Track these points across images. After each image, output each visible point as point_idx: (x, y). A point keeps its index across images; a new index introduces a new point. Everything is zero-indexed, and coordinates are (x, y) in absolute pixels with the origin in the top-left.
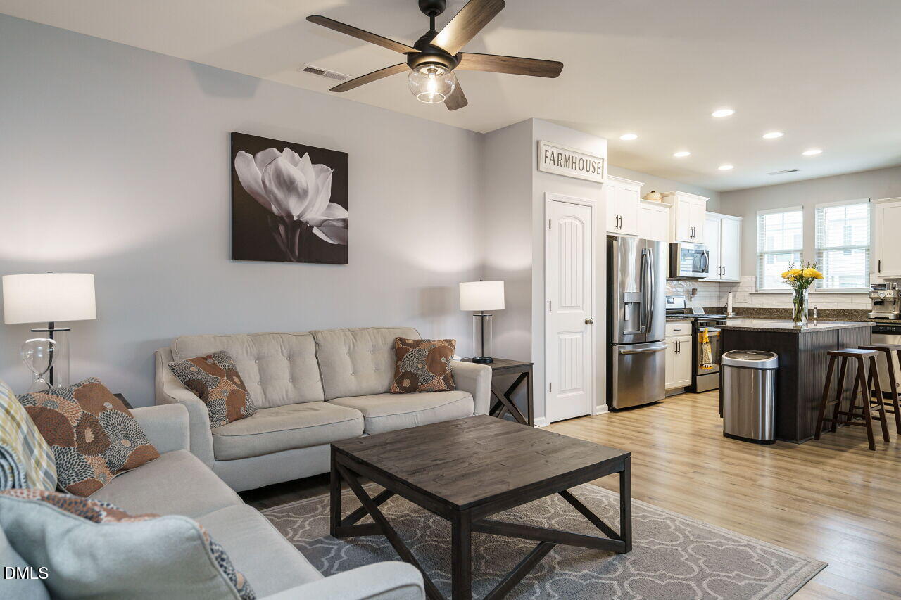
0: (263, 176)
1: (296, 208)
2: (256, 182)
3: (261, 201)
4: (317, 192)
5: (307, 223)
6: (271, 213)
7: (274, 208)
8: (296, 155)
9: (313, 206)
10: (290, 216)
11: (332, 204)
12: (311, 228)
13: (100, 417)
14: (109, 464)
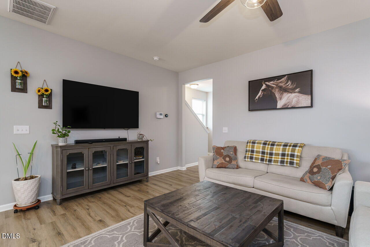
13: (322, 168)
14: (310, 178)
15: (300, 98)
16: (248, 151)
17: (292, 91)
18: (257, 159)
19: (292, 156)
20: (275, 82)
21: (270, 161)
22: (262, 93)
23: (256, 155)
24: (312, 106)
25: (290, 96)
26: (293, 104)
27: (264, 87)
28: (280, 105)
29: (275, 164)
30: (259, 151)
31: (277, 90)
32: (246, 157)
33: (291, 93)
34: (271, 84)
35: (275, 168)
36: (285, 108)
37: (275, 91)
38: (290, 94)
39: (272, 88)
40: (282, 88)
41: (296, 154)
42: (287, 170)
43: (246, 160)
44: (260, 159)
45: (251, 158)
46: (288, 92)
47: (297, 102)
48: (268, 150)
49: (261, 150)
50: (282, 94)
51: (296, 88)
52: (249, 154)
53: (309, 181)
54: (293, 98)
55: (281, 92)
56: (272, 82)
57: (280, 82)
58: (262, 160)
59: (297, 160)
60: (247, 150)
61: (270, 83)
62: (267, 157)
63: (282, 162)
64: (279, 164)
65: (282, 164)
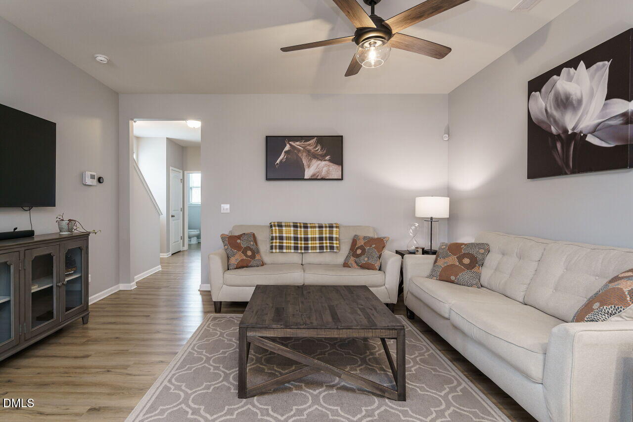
0: (546, 105)
1: (570, 122)
2: (542, 113)
3: (544, 127)
4: (592, 95)
5: (581, 132)
6: (551, 134)
7: (554, 130)
8: (572, 70)
9: (587, 113)
10: (566, 131)
11: (608, 101)
12: (585, 136)
13: (367, 248)
14: (356, 262)
15: (331, 168)
16: (274, 238)
17: (321, 158)
18: (288, 248)
19: (331, 239)
20: (302, 143)
21: (306, 248)
22: (285, 156)
23: (286, 243)
24: (342, 179)
25: (319, 164)
26: (323, 174)
27: (287, 148)
28: (308, 174)
29: (313, 251)
30: (290, 237)
31: (304, 154)
32: (274, 247)
33: (321, 160)
34: (298, 145)
35: (312, 257)
36: (314, 179)
37: (302, 155)
38: (319, 162)
39: (299, 150)
40: (310, 152)
41: (334, 236)
42: (327, 257)
43: (274, 251)
44: (293, 248)
45: (281, 248)
46: (318, 159)
47: (327, 172)
48: (301, 234)
49: (292, 235)
50: (310, 160)
51: (325, 155)
52: (277, 243)
53: (355, 265)
54: (323, 167)
55: (310, 158)
56: (298, 143)
57: (309, 145)
58: (296, 248)
59: (336, 244)
60: (272, 237)
61: (296, 144)
62: (301, 244)
63: (321, 248)
64: (318, 251)
65: (321, 251)
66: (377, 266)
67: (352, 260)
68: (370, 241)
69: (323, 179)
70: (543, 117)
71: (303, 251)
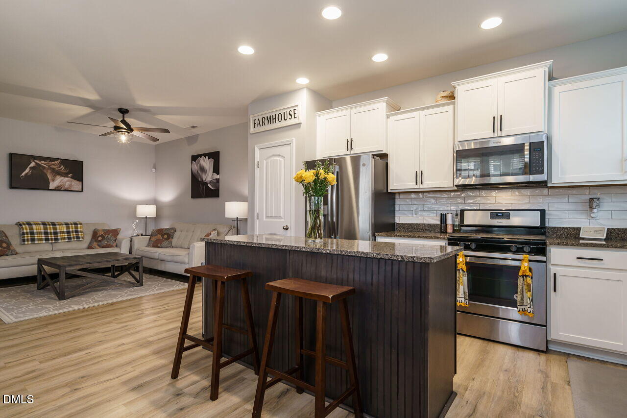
0: (197, 168)
1: (204, 177)
2: (195, 170)
3: (196, 176)
4: (209, 169)
5: (207, 182)
7: (199, 179)
8: (205, 158)
9: (208, 176)
10: (203, 180)
11: (213, 173)
13: (106, 236)
14: (98, 245)
15: (73, 183)
16: (25, 233)
17: (65, 175)
18: (40, 240)
19: (77, 232)
20: (47, 162)
21: (56, 239)
22: (30, 170)
23: (38, 236)
24: (82, 191)
26: (67, 185)
27: (33, 164)
28: (52, 185)
29: (62, 241)
30: (41, 232)
31: (49, 171)
32: (26, 240)
33: (65, 177)
35: (61, 245)
36: (57, 189)
37: (47, 171)
38: (63, 178)
39: (44, 168)
40: (54, 170)
41: (79, 230)
42: (74, 244)
43: (26, 243)
44: (44, 240)
45: (33, 240)
46: (62, 176)
47: (70, 185)
48: (50, 229)
49: (43, 231)
50: (55, 176)
51: (68, 173)
52: (28, 237)
53: (97, 247)
54: (66, 182)
55: (54, 174)
56: (43, 162)
57: (53, 164)
58: (47, 240)
59: (81, 235)
60: (23, 233)
62: (51, 236)
63: (69, 238)
64: (67, 240)
65: (69, 240)
66: (114, 245)
67: (95, 244)
68: (108, 232)
69: (66, 190)
70: (196, 173)
71: (54, 242)
